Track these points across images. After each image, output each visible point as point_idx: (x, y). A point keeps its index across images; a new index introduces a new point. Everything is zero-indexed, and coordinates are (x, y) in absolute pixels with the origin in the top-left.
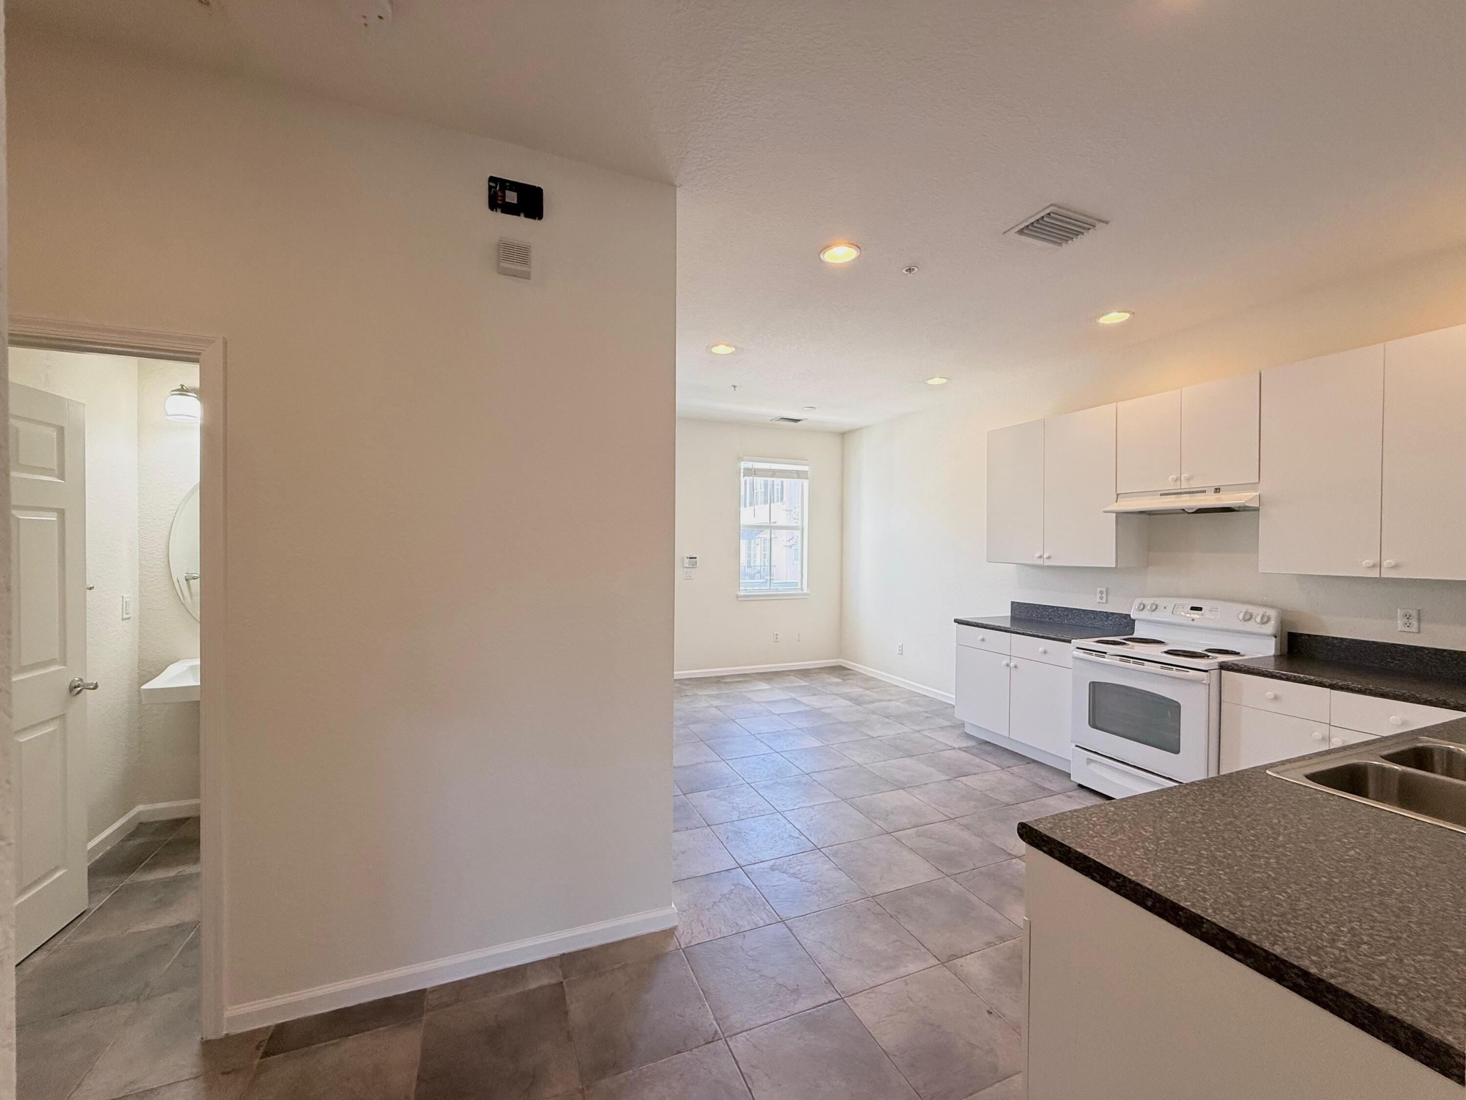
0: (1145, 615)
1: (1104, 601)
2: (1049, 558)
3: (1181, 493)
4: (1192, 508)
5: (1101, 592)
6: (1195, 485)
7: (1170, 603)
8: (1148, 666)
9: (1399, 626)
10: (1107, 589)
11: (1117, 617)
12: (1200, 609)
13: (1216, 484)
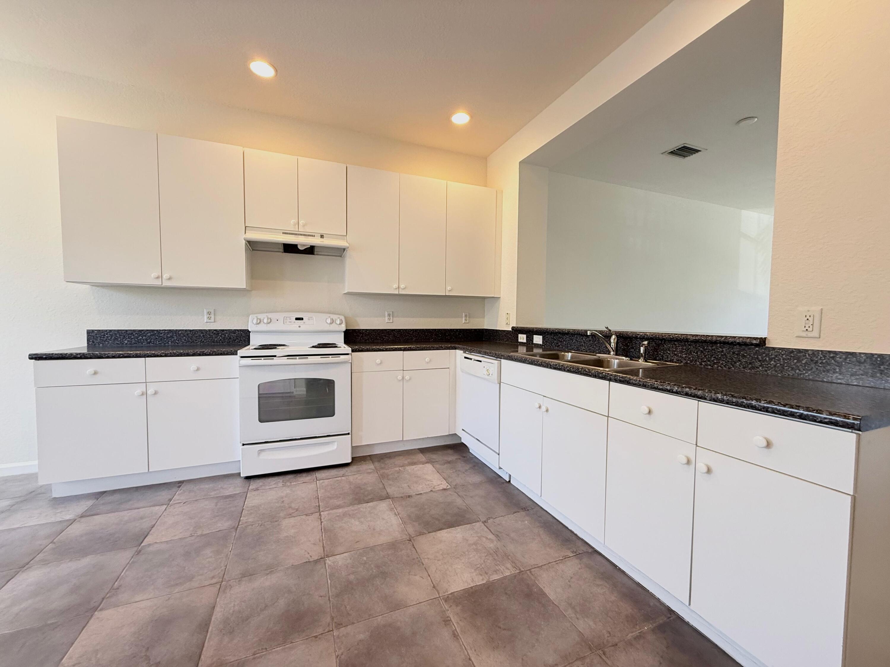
0: (262, 327)
1: (212, 320)
2: (170, 279)
3: (299, 234)
4: (304, 245)
5: (209, 313)
6: (309, 230)
7: (281, 316)
8: (311, 359)
9: (386, 320)
10: (215, 310)
11: (227, 333)
12: (302, 319)
13: (322, 232)
